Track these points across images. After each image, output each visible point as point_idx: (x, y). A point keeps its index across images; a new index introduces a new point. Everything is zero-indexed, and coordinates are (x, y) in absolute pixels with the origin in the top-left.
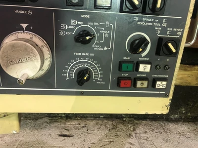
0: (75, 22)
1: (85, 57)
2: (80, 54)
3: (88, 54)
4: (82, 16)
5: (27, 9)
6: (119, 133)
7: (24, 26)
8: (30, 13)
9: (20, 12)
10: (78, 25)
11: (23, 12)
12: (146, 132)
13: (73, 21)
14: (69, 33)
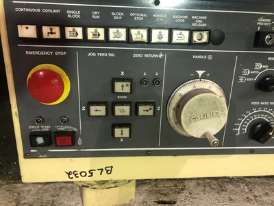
0: (259, 66)
1: (263, 107)
2: (258, 103)
3: (267, 103)
4: (269, 59)
5: (207, 54)
6: (233, 197)
7: (200, 73)
8: (210, 57)
9: (199, 57)
10: (263, 69)
11: (202, 57)
12: (266, 194)
13: (257, 64)
14: (250, 79)
